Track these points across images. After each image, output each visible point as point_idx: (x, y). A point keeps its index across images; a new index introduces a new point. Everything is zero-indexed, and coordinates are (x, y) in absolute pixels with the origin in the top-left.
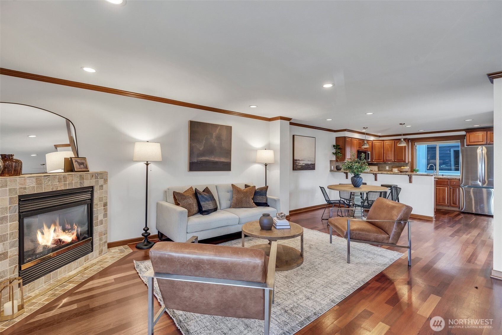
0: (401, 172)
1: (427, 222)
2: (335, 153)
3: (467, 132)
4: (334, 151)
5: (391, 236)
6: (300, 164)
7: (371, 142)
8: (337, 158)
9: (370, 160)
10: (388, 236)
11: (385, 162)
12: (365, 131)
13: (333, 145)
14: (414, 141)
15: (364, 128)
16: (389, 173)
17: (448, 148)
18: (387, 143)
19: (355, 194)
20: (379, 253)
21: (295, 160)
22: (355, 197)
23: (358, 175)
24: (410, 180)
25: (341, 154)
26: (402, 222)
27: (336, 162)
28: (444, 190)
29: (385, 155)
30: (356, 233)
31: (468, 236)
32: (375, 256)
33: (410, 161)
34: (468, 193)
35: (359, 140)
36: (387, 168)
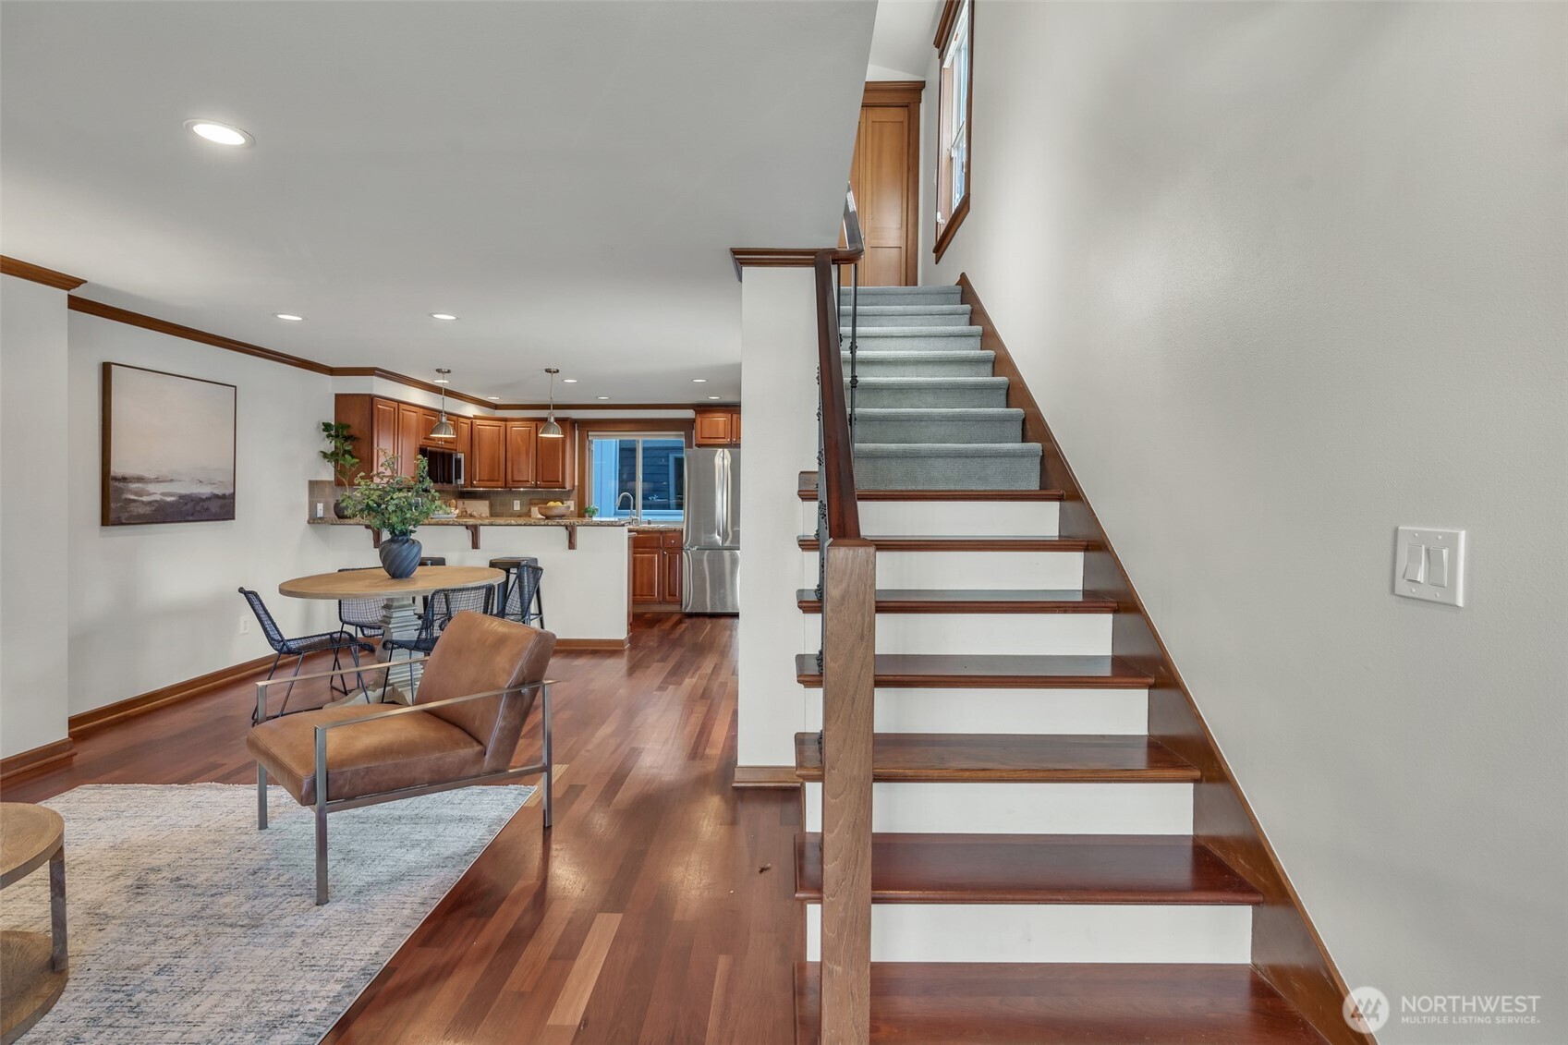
0: (548, 518)
1: (609, 657)
2: (332, 454)
3: (697, 412)
4: (329, 446)
5: (491, 746)
6: (145, 499)
7: (469, 421)
8: (340, 471)
9: (462, 481)
10: (478, 748)
11: (510, 487)
12: (442, 381)
13: (324, 424)
14: (587, 425)
15: (438, 371)
16: (521, 521)
17: (664, 453)
18: (517, 428)
19: (395, 604)
20: (456, 813)
21: (116, 479)
22: (394, 615)
23: (404, 533)
24: (570, 542)
25: (353, 457)
26: (525, 690)
27: (339, 489)
28: (652, 560)
29: (509, 465)
30: (356, 773)
31: (695, 680)
32: (440, 828)
33: (576, 484)
34: (698, 562)
35: (427, 412)
36: (517, 506)
